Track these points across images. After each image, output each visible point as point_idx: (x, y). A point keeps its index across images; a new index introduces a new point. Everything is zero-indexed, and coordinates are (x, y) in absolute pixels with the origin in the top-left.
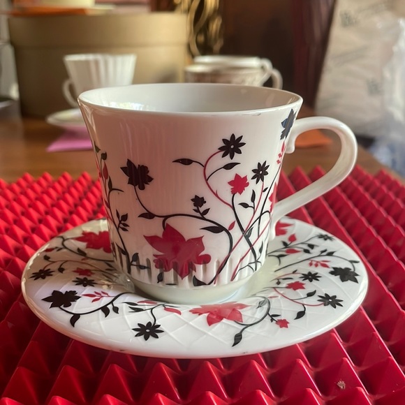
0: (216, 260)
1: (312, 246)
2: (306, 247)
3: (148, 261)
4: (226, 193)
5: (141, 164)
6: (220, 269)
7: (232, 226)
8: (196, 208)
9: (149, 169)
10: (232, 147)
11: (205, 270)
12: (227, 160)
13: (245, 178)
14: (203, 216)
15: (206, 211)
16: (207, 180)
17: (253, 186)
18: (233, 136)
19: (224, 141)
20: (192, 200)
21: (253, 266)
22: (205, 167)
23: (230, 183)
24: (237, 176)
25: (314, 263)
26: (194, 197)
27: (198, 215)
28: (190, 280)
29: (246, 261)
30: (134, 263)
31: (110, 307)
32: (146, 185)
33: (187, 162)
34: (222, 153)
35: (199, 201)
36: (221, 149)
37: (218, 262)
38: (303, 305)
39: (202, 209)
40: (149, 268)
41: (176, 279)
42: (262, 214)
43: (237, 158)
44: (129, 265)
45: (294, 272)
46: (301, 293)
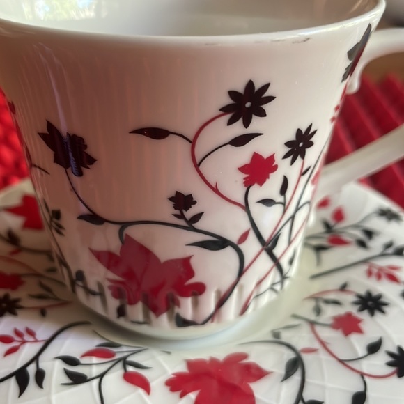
0: (215, 289)
1: (369, 234)
2: (359, 234)
3: (100, 286)
4: (234, 185)
5: (71, 133)
6: (222, 301)
7: (244, 237)
8: (177, 212)
9: (87, 142)
10: (248, 105)
11: (196, 305)
12: (238, 129)
13: (272, 158)
14: (191, 224)
15: (197, 217)
16: (197, 165)
17: (286, 169)
18: (250, 85)
19: (232, 94)
20: (171, 199)
21: (278, 287)
22: (193, 143)
23: (243, 169)
24: (256, 157)
25: (375, 271)
26: (173, 194)
27: (182, 222)
28: (170, 318)
29: (267, 284)
30: (80, 283)
31: (31, 370)
32: (85, 170)
33: (158, 134)
34: (228, 117)
35: (182, 201)
36: (225, 110)
37: (218, 292)
38: (362, 375)
39: (189, 214)
40: (101, 294)
41: (146, 315)
42: (297, 209)
43: (257, 124)
44: (73, 283)
45: (343, 288)
46: (358, 344)
